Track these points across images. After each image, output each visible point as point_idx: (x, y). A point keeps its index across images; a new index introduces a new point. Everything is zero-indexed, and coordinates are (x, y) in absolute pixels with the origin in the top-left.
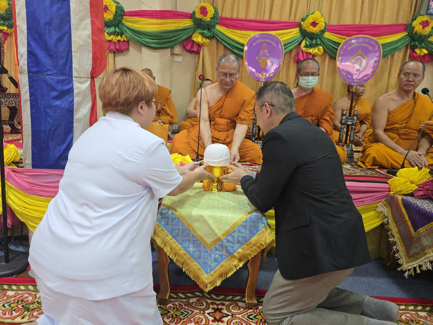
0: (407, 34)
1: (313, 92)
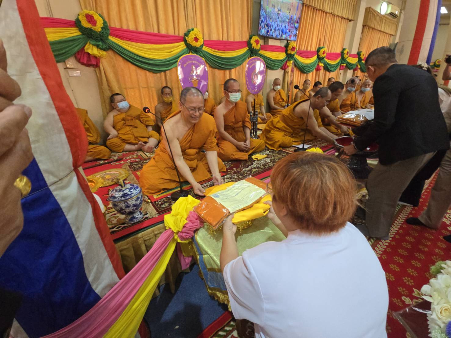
0: (248, 48)
1: (236, 103)
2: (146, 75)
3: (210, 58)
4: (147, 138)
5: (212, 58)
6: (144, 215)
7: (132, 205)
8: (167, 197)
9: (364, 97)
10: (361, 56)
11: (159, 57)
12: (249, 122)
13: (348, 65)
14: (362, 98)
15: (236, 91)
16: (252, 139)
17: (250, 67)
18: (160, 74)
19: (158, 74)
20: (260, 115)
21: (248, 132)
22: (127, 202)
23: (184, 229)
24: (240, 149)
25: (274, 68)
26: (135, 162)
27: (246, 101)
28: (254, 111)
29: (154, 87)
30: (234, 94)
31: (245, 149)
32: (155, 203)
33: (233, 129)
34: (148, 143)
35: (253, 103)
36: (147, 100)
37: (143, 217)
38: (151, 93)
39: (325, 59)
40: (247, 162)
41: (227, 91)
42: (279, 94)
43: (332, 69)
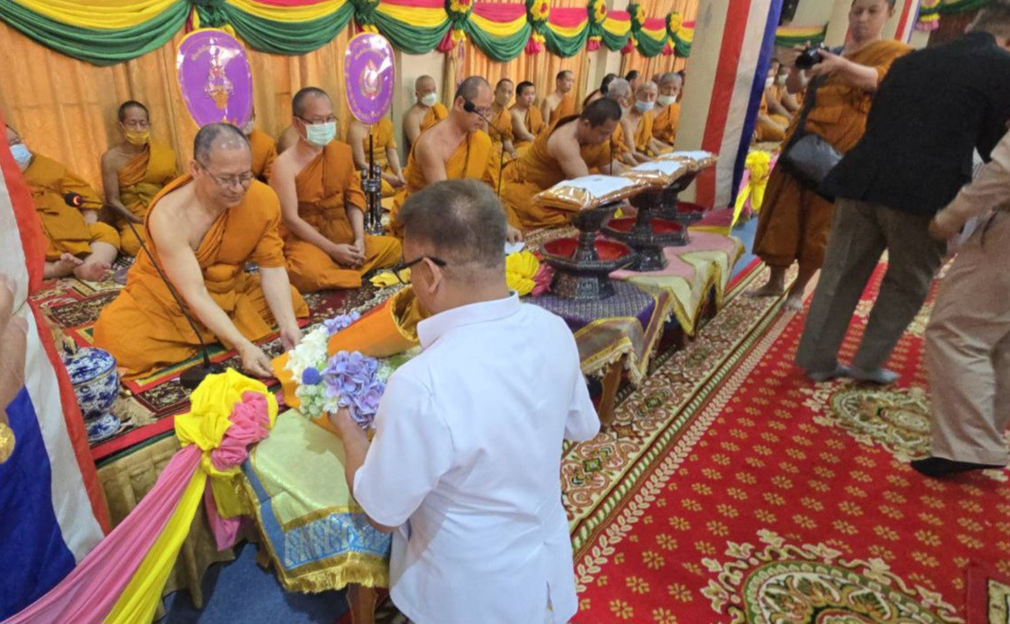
1: (325, 149)
2: (73, 72)
3: (249, 26)
4: (86, 244)
5: (254, 26)
6: (122, 422)
7: (98, 393)
8: (170, 382)
9: (641, 125)
10: (638, 16)
11: (110, 24)
12: (359, 193)
13: (607, 38)
14: (638, 126)
15: (322, 120)
16: (368, 236)
17: (356, 58)
18: (114, 70)
19: (108, 70)
20: (389, 174)
21: (358, 217)
22: (86, 387)
23: (227, 441)
24: (342, 264)
25: (417, 48)
26: (65, 306)
27: (350, 140)
28: (372, 164)
29: (95, 104)
30: (317, 126)
31: (353, 260)
32: (144, 396)
33: (321, 211)
34: (91, 257)
35: (368, 143)
36: (79, 138)
37: (120, 427)
38: (89, 119)
39: (548, 24)
40: (359, 293)
41: (301, 118)
42: (433, 116)
43: (568, 50)
